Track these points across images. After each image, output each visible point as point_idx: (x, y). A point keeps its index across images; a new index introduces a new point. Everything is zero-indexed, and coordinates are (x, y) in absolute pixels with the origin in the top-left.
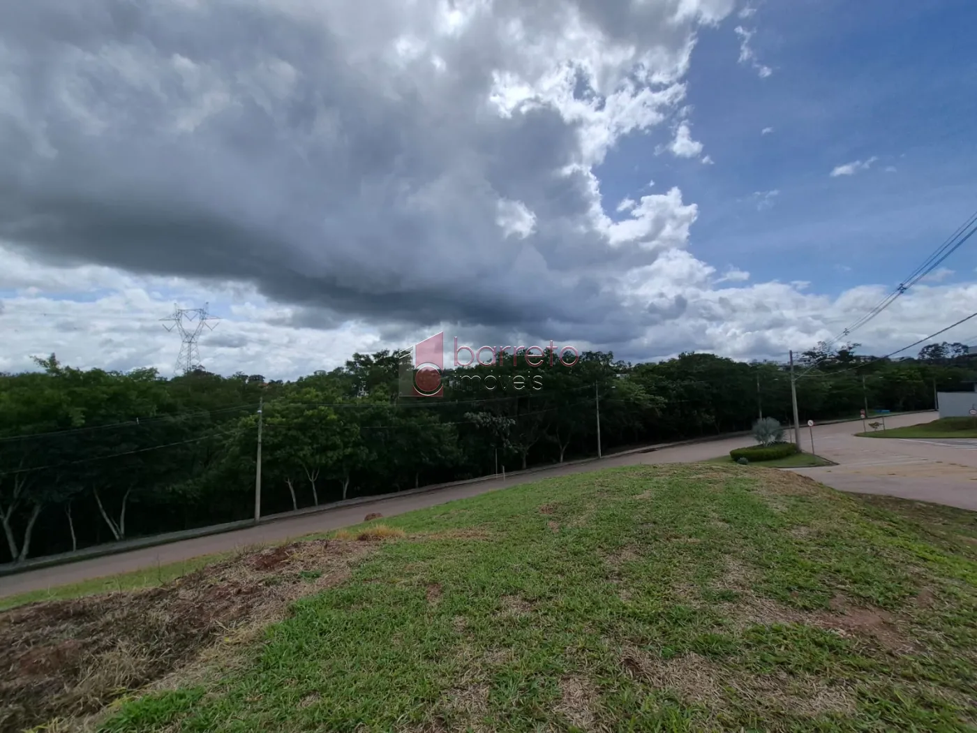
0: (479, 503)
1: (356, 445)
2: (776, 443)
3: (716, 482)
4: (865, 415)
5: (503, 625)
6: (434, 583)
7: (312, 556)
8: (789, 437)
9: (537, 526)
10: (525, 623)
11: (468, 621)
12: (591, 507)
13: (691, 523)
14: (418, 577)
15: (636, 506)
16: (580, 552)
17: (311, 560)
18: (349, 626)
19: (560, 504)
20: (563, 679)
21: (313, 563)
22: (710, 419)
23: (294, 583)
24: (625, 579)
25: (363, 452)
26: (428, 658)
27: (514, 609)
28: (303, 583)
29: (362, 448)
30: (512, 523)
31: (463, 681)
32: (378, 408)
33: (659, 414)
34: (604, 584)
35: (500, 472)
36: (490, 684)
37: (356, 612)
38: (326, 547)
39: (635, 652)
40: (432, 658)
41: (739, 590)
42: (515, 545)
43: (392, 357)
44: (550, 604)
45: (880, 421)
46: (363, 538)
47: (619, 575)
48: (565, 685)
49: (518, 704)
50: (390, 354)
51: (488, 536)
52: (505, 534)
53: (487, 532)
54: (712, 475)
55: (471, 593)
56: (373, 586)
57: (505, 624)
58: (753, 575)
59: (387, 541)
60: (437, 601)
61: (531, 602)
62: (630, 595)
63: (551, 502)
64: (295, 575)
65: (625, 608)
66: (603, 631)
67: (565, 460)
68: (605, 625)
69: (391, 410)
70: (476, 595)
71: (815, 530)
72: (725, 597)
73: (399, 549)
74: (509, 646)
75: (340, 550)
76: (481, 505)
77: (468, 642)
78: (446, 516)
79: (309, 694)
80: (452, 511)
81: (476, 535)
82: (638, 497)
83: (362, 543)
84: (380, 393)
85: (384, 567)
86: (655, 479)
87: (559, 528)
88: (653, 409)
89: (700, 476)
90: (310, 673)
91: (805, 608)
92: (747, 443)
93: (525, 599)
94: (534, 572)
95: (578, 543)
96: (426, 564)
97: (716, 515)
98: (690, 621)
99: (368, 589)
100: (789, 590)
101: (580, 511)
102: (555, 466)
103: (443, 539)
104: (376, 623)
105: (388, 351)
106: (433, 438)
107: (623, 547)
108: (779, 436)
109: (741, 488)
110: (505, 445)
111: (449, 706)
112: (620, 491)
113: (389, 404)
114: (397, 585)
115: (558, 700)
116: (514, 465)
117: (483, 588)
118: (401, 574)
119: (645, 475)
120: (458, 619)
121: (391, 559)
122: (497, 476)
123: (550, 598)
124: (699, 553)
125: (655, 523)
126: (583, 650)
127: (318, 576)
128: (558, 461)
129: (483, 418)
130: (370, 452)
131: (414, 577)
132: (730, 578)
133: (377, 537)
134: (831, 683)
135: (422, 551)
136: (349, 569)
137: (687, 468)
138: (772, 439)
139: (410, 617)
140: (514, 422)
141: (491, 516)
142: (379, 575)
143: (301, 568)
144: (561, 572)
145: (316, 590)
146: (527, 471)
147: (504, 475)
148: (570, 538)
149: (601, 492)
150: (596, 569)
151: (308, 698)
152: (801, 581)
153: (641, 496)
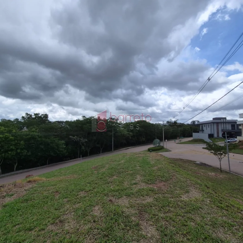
0: (72, 168)
1: (22, 149)
2: (158, 146)
3: (141, 157)
4: (179, 138)
5: (78, 199)
6: (57, 192)
7: (9, 189)
8: (162, 144)
9: (91, 172)
10: (85, 197)
11: (68, 199)
12: (107, 166)
13: (132, 168)
14: (51, 191)
15: (119, 165)
16: (102, 178)
17: (9, 191)
18: (28, 207)
19: (98, 166)
20: (94, 207)
21: (10, 191)
22: (144, 139)
23: (3, 198)
24: (113, 183)
25: (25, 152)
26: (56, 209)
27: (82, 194)
28: (6, 198)
29: (24, 150)
30: (83, 172)
31: (67, 213)
32: (32, 135)
33: (130, 138)
34: (107, 185)
35: (80, 157)
36: (75, 212)
37: (30, 203)
38: (15, 185)
39: (112, 198)
40: (57, 209)
41: (138, 182)
42: (83, 178)
43: (41, 116)
44: (92, 191)
45: (181, 140)
46: (29, 182)
47: (112, 182)
48: (94, 208)
49: (82, 213)
50: (40, 115)
51: (75, 177)
52: (80, 176)
53: (75, 176)
54: (140, 155)
55: (69, 192)
56: (35, 195)
57: (79, 198)
58: (142, 178)
59: (39, 182)
60: (58, 196)
61: (87, 192)
62: (113, 186)
63: (96, 165)
64: (3, 196)
65: (111, 189)
66: (105, 195)
67: (102, 153)
68: (106, 194)
69: (38, 136)
70: (71, 193)
71: (158, 167)
72: (134, 184)
73: (44, 184)
74: (80, 203)
75: (20, 186)
76: (73, 169)
77: (68, 204)
78: (60, 173)
79: (16, 225)
80: (62, 171)
81: (71, 177)
82: (120, 162)
83: (29, 183)
84: (34, 129)
85: (38, 189)
86: (126, 157)
87: (97, 172)
88: (129, 136)
89: (137, 156)
90: (16, 220)
91: (150, 184)
92: (151, 146)
93: (85, 192)
94: (88, 185)
95: (102, 176)
96: (54, 187)
97: (138, 165)
98: (126, 190)
99: (33, 196)
100: (148, 180)
101: (104, 167)
102: (99, 154)
103: (59, 179)
104: (38, 205)
105: (39, 114)
106: (55, 146)
107: (114, 175)
108: (159, 144)
109: (146, 158)
110: (82, 148)
111: (63, 218)
112: (116, 161)
113: (37, 134)
114: (44, 194)
115: (92, 211)
116: (85, 155)
117: (73, 191)
118: (45, 191)
119: (123, 156)
120: (65, 200)
121: (41, 187)
122: (79, 159)
123: (92, 190)
124: (132, 175)
125: (123, 169)
126: (100, 200)
127: (13, 195)
128: (100, 153)
129: (76, 138)
130: (28, 152)
131: (50, 191)
132: (137, 180)
133: (35, 181)
134: (150, 197)
135: (52, 184)
136: (25, 192)
137: (134, 153)
138: (158, 145)
139: (49, 201)
140: (87, 140)
141: (76, 171)
142: (37, 192)
143: (5, 194)
144: (96, 184)
145: (12, 199)
146: (89, 157)
147: (81, 158)
148: (100, 175)
149: (110, 161)
150: (106, 182)
151: (17, 226)
152: (151, 179)
153: (121, 162)
